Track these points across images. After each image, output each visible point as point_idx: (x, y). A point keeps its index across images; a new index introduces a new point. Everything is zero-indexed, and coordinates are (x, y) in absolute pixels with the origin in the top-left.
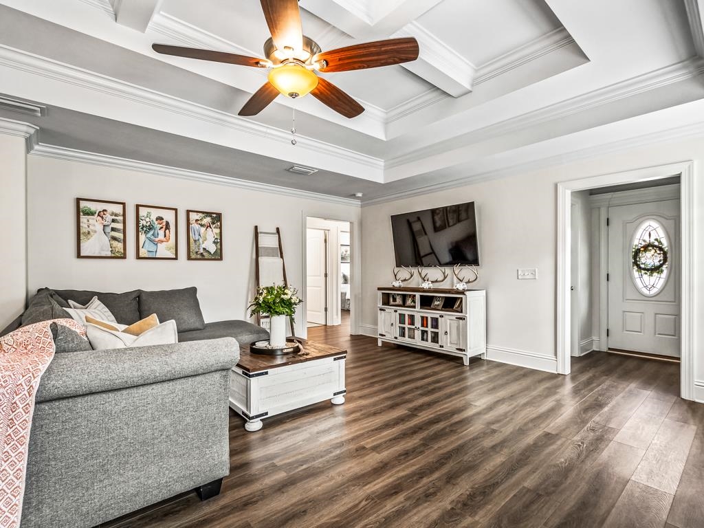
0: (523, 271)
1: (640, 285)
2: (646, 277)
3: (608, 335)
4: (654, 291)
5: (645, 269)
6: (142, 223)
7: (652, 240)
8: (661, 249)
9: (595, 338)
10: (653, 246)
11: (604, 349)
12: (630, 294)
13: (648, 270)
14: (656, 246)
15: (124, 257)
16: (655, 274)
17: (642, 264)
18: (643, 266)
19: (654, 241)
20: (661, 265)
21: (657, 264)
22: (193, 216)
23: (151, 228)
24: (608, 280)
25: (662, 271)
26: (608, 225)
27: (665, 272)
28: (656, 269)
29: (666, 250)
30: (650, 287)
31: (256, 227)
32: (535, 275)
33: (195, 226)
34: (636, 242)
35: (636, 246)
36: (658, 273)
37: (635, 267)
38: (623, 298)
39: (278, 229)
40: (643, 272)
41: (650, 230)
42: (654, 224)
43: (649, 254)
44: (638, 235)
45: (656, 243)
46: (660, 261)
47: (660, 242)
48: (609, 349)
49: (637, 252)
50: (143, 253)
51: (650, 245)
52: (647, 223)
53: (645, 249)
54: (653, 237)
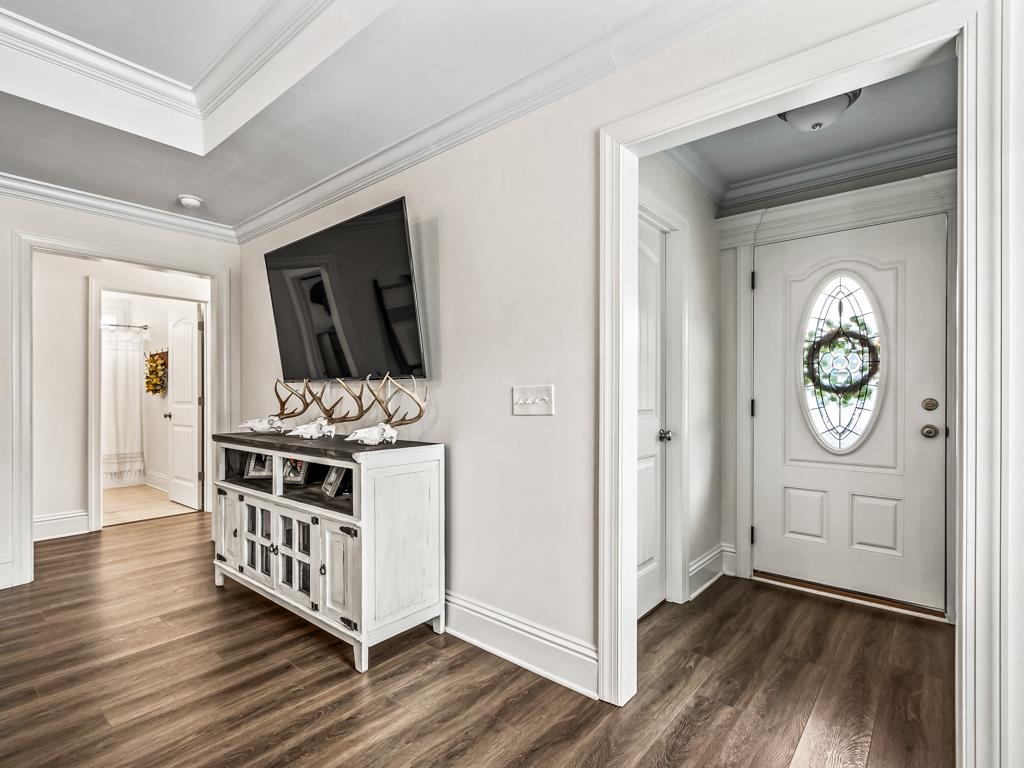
0: (523, 392)
1: (819, 425)
2: (832, 407)
3: (752, 542)
4: (849, 441)
5: (829, 389)
7: (846, 320)
8: (864, 341)
9: (726, 546)
10: (849, 335)
11: (746, 574)
12: (800, 446)
13: (837, 390)
14: (855, 335)
16: (853, 400)
17: (825, 377)
18: (825, 382)
19: (848, 322)
20: (864, 381)
21: (857, 376)
24: (753, 414)
25: (867, 394)
26: (753, 287)
27: (875, 394)
28: (856, 389)
29: (875, 342)
30: (840, 430)
32: (548, 403)
34: (811, 326)
35: (811, 335)
36: (859, 397)
37: (811, 383)
38: (785, 454)
40: (827, 395)
41: (840, 296)
42: (850, 283)
43: (838, 352)
44: (816, 310)
45: (854, 328)
46: (862, 370)
47: (863, 325)
48: (756, 572)
49: (816, 349)
51: (841, 333)
52: (831, 286)
53: (830, 341)
54: (848, 314)
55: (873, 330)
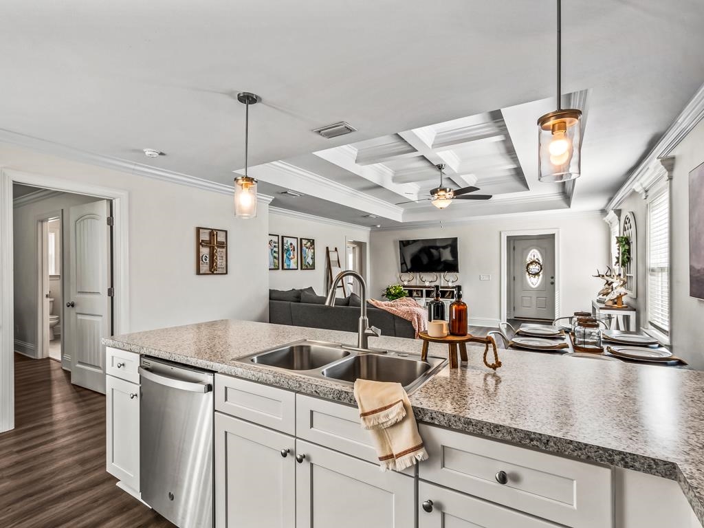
0: (483, 276)
1: (529, 282)
2: (532, 278)
4: (536, 286)
5: (531, 274)
6: (285, 247)
8: (539, 264)
13: (533, 275)
14: (537, 262)
15: (278, 269)
16: (537, 277)
18: (531, 272)
20: (539, 273)
21: (537, 271)
22: (304, 242)
23: (288, 250)
24: (514, 280)
26: (514, 250)
27: (541, 276)
28: (537, 274)
29: (542, 264)
30: (534, 283)
31: (327, 248)
33: (304, 248)
34: (528, 260)
35: (528, 262)
37: (528, 273)
38: (521, 289)
39: (336, 248)
41: (534, 254)
42: (536, 251)
43: (533, 266)
44: (529, 257)
46: (539, 270)
47: (539, 260)
48: (515, 317)
49: (528, 265)
50: (285, 267)
51: (534, 261)
52: (532, 251)
53: (531, 263)
54: (536, 258)
55: (541, 262)
